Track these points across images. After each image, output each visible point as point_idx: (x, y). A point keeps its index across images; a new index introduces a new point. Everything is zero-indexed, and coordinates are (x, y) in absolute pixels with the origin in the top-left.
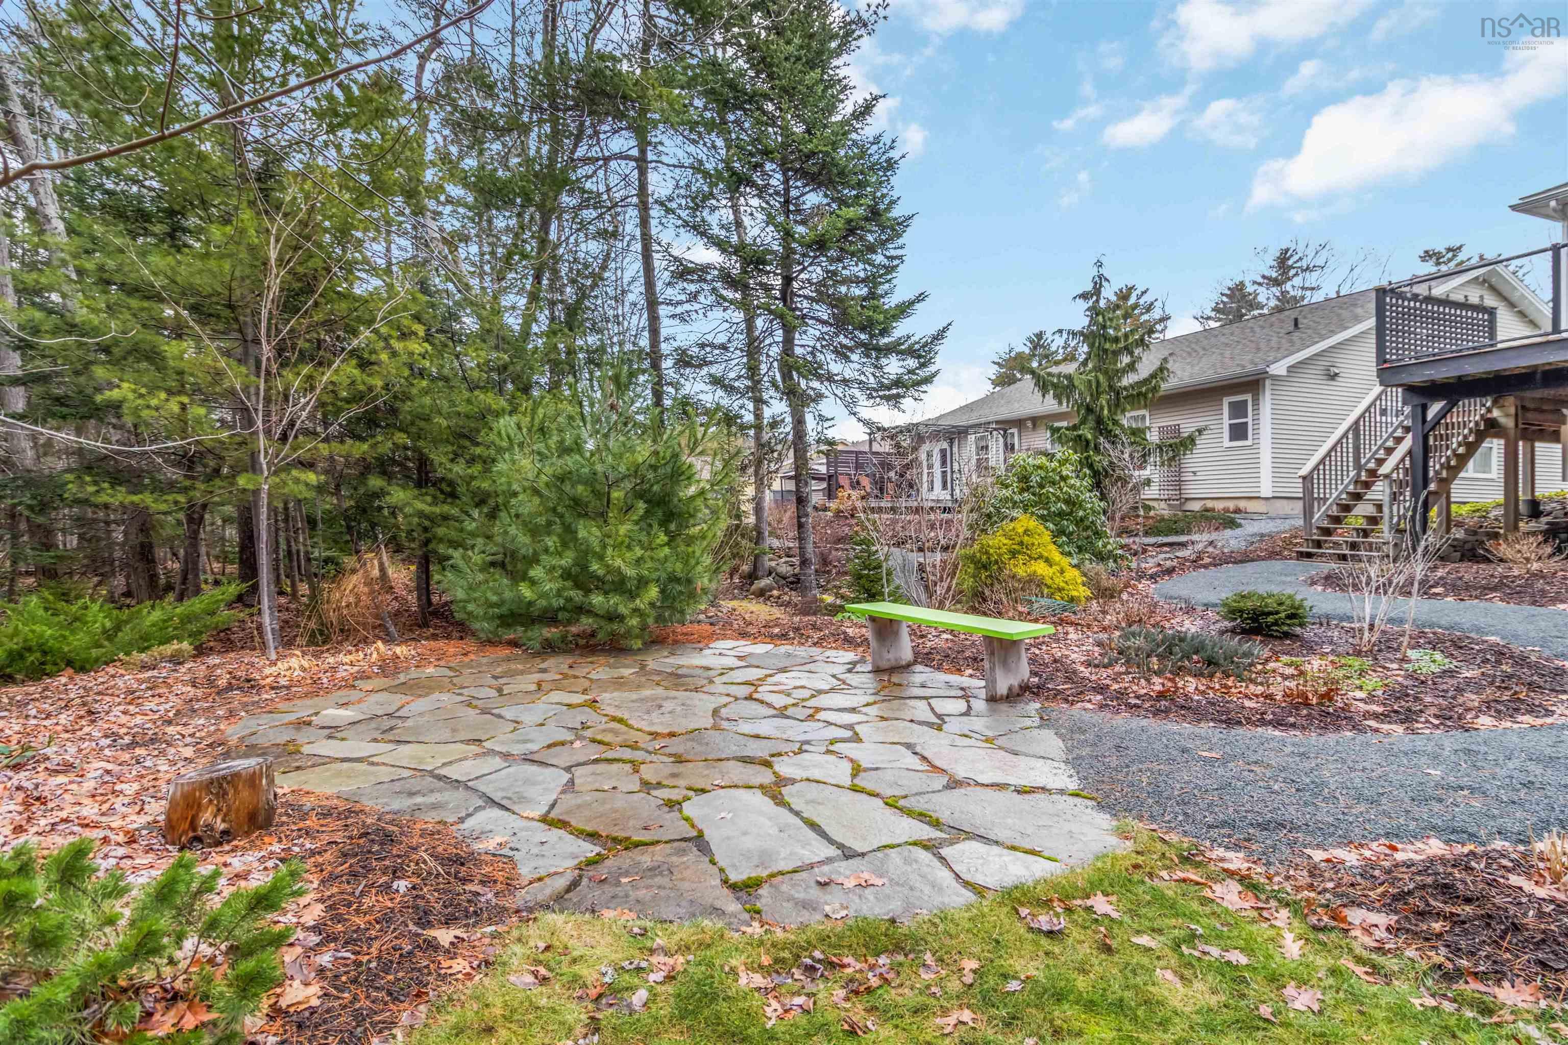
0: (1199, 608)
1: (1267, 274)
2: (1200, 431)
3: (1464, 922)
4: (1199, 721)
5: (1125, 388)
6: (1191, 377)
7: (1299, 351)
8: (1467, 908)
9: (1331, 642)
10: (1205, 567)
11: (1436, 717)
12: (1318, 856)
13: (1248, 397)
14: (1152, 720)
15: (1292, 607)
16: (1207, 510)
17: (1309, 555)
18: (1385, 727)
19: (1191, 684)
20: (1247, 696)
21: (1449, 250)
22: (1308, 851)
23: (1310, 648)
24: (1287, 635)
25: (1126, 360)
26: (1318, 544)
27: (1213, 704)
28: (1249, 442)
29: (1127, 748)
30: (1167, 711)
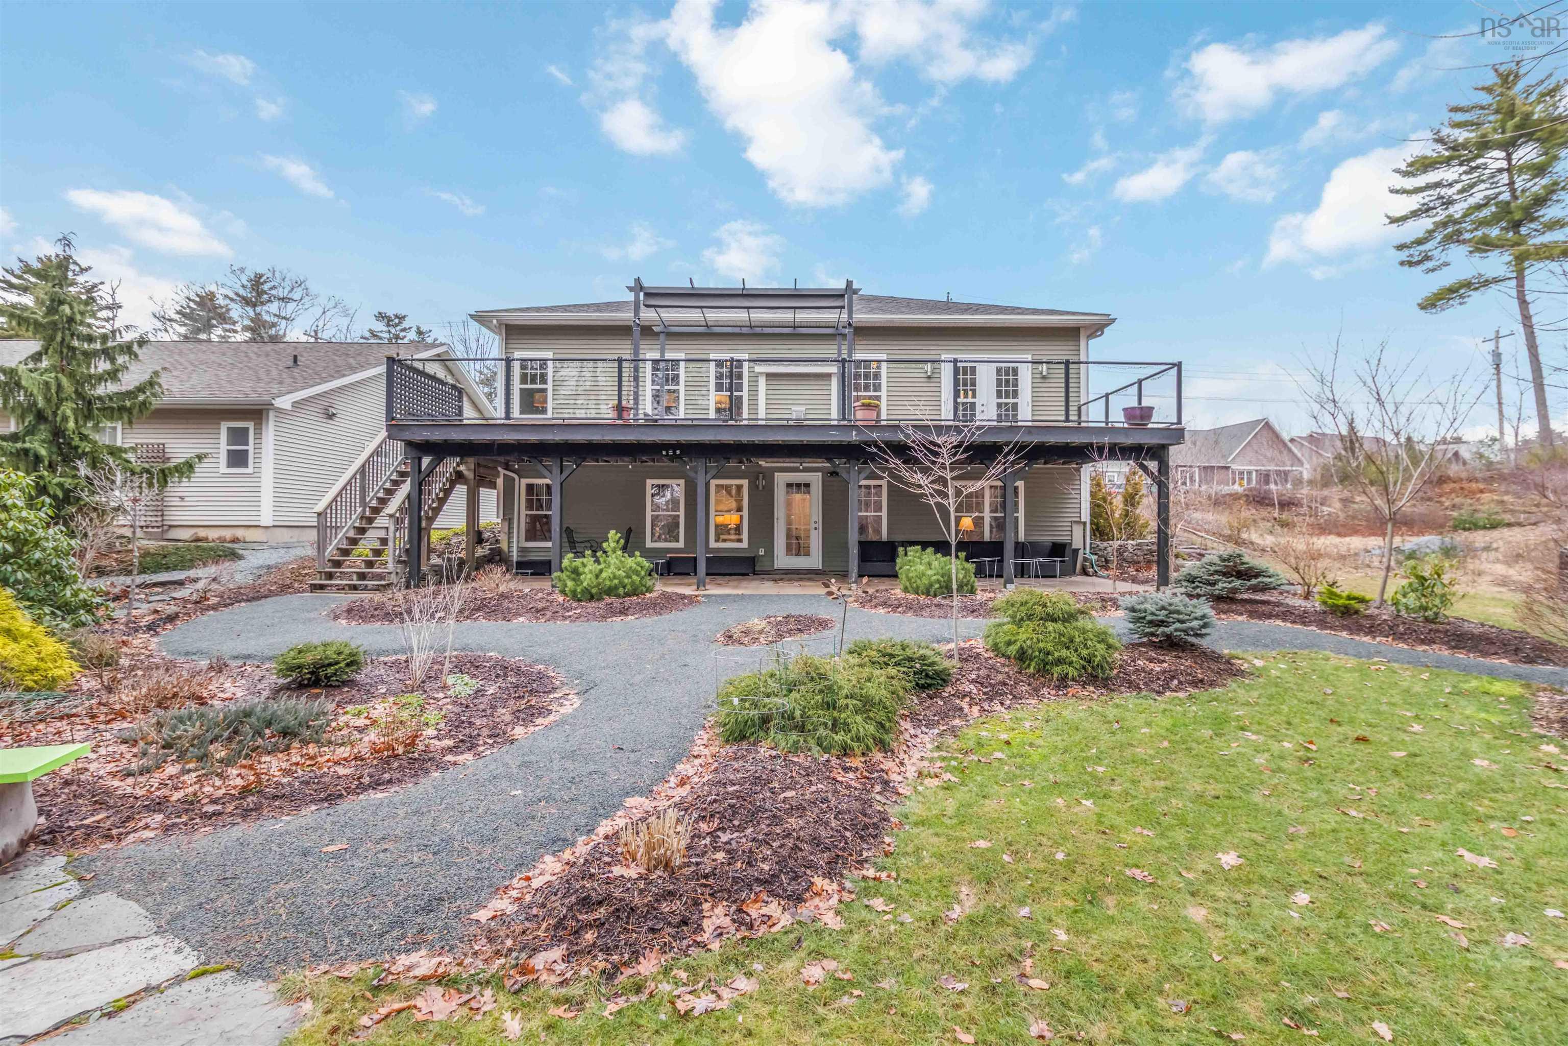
0: (234, 664)
1: (242, 292)
2: (200, 458)
3: (603, 924)
4: (298, 808)
5: (100, 398)
6: (182, 392)
7: (303, 388)
8: (602, 910)
9: (383, 682)
10: (214, 608)
11: (490, 736)
12: (483, 915)
13: (250, 425)
14: (244, 826)
15: (351, 655)
16: (198, 540)
17: (322, 587)
18: (460, 758)
19: (273, 765)
20: (337, 763)
21: (396, 316)
22: (474, 916)
23: (370, 695)
24: (345, 683)
25: (103, 366)
26: (330, 576)
27: (308, 783)
28: (250, 470)
29: (236, 877)
30: (258, 808)
